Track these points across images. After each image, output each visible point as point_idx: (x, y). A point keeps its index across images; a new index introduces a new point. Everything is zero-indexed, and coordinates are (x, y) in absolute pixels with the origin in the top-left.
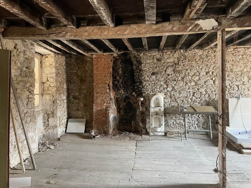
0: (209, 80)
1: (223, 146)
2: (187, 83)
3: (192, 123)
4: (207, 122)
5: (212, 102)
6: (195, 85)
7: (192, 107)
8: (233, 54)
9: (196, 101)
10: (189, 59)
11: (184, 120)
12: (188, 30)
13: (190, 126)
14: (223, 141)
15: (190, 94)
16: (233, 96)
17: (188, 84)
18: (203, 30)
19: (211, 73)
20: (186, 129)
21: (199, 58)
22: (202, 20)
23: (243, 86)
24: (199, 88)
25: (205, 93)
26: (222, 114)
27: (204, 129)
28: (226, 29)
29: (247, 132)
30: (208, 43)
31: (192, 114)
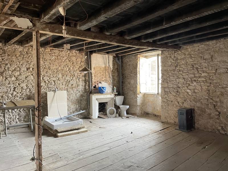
0: (29, 75)
1: (39, 135)
2: (6, 78)
3: (13, 119)
4: (29, 115)
5: (33, 96)
6: (16, 80)
7: (13, 103)
8: (50, 54)
9: (17, 96)
10: (9, 53)
11: (4, 117)
12: (2, 23)
13: (11, 121)
14: (39, 131)
15: (10, 89)
16: (51, 89)
17: (8, 79)
18: (18, 27)
19: (31, 69)
20: (6, 125)
21: (19, 54)
22: (17, 18)
23: (58, 81)
24: (20, 83)
25: (26, 88)
26: (38, 107)
27: (26, 122)
28: (40, 31)
29: (61, 118)
30: (27, 41)
31: (13, 109)
